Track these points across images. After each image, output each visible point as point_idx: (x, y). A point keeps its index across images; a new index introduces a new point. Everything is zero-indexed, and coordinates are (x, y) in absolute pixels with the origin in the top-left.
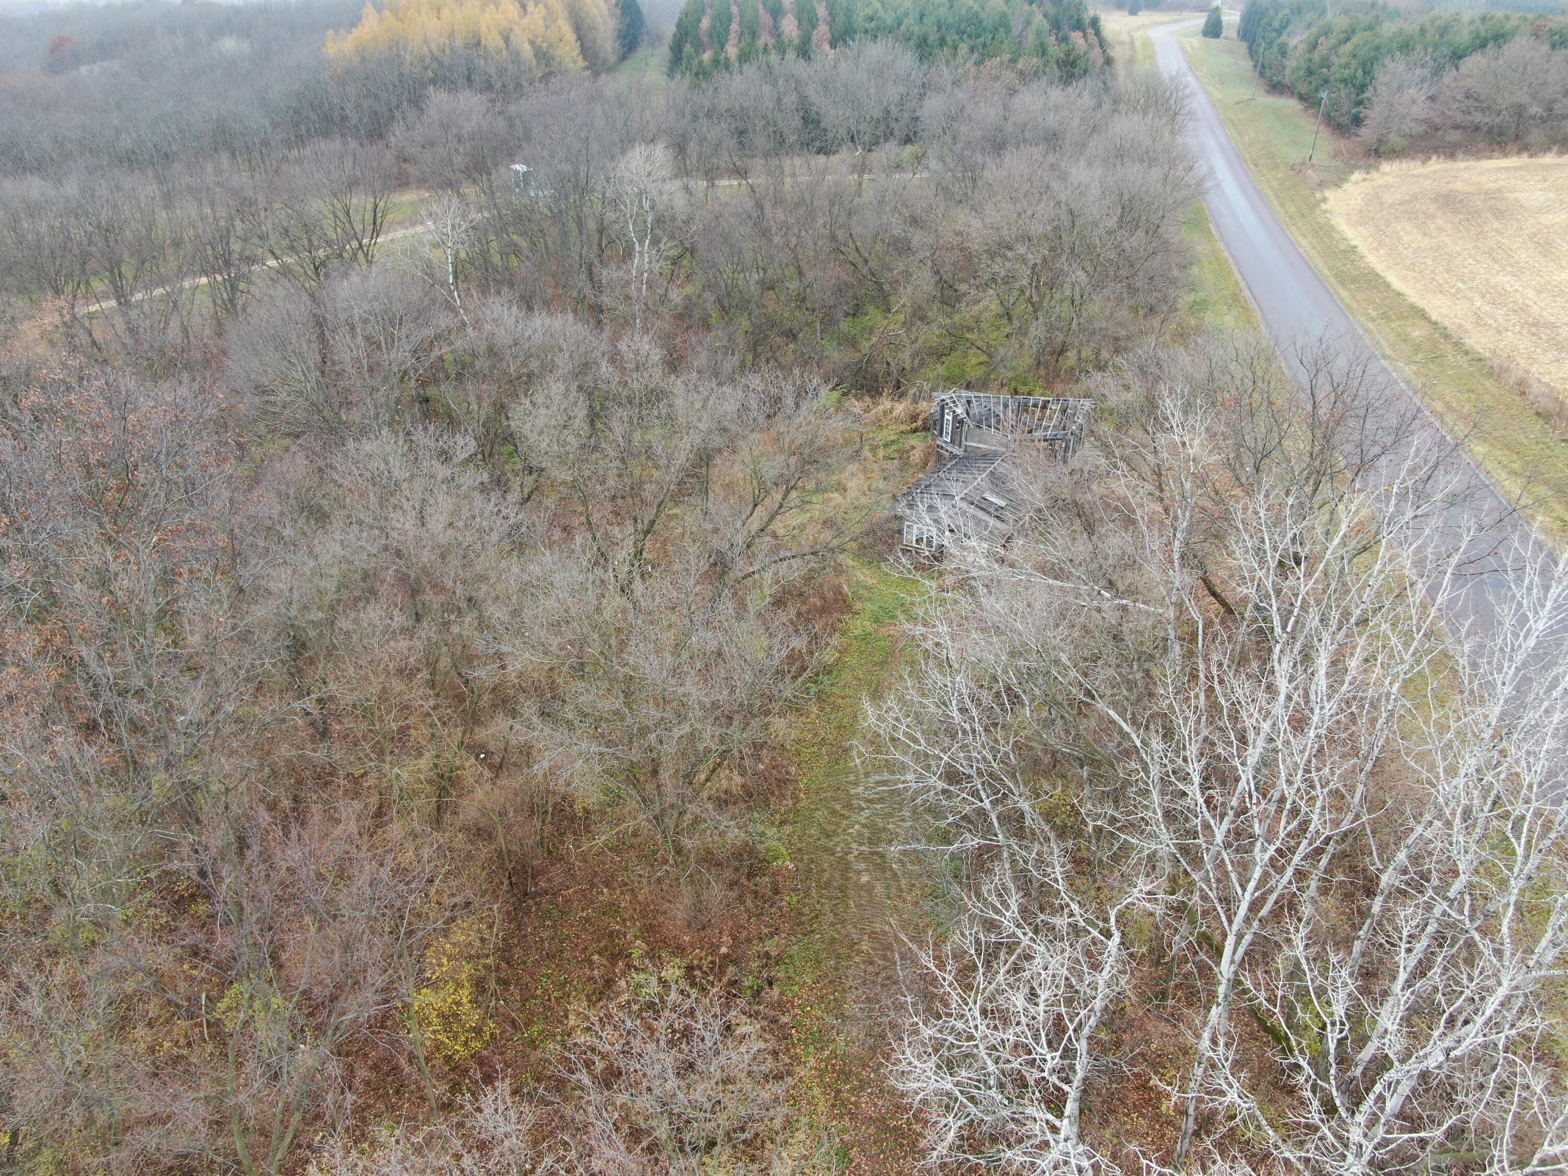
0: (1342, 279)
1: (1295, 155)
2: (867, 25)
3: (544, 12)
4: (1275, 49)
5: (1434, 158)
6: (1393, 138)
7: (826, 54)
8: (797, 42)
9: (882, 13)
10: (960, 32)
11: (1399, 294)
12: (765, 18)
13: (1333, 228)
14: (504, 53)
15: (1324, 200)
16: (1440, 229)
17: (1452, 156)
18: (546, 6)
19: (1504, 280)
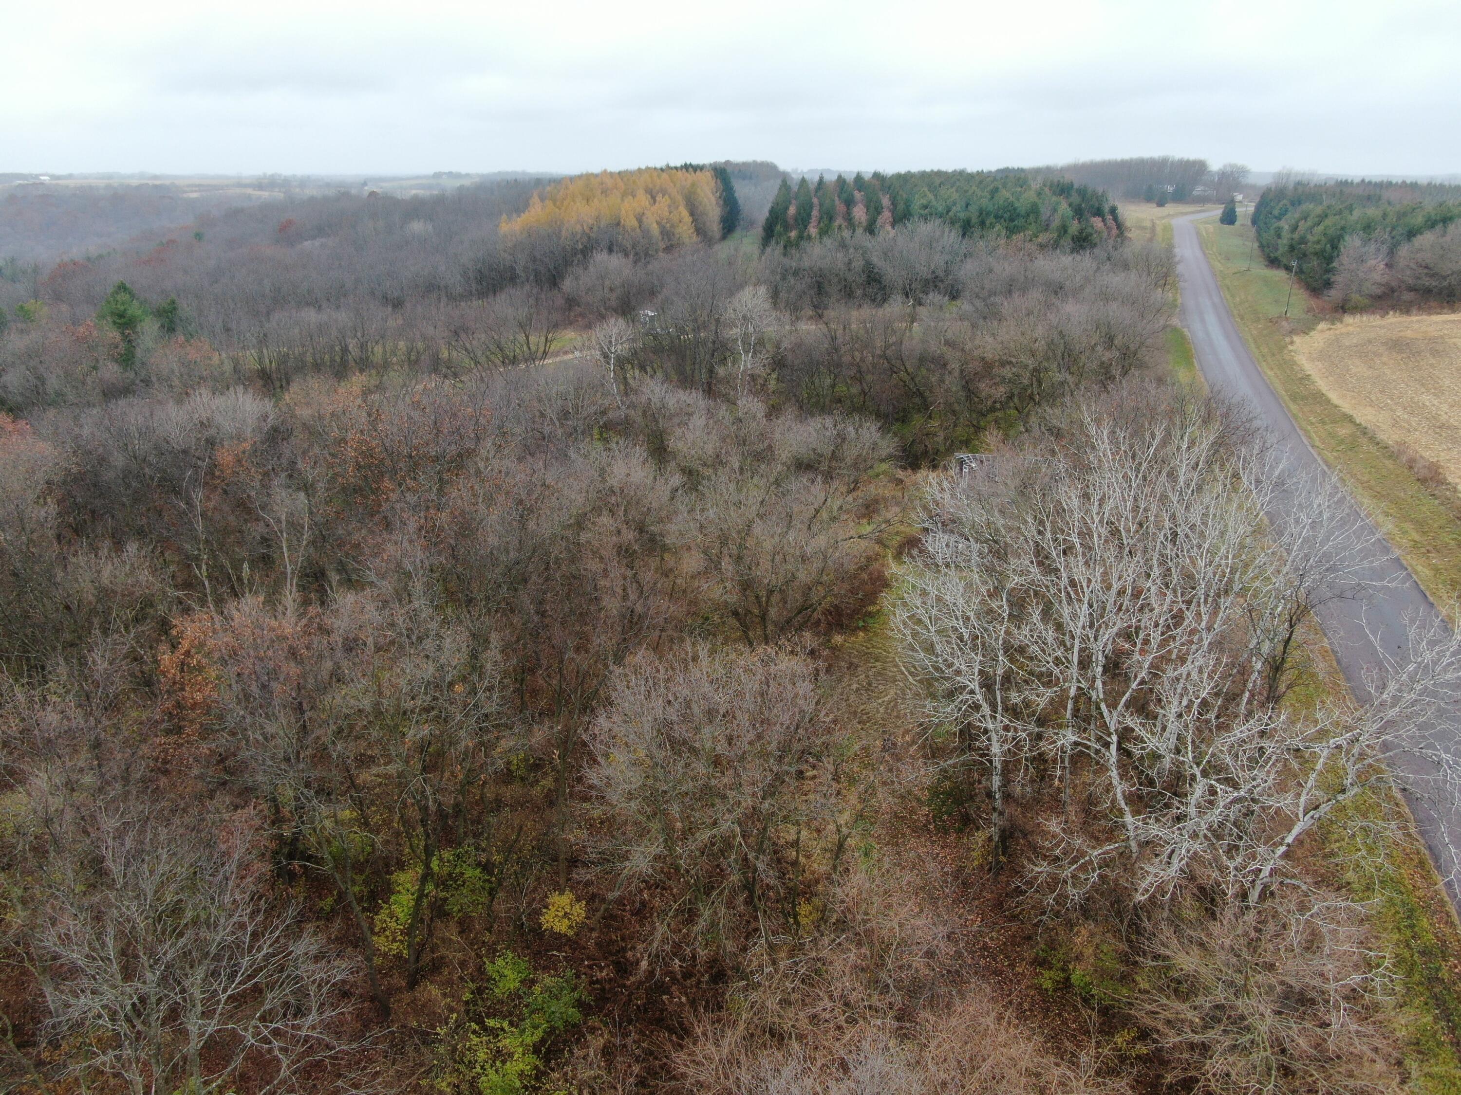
0: (1294, 398)
1: (1274, 311)
2: (922, 212)
3: (669, 201)
4: (1272, 232)
5: (1391, 313)
6: (1355, 297)
7: (887, 232)
8: (864, 224)
9: (934, 203)
10: (997, 217)
11: (1336, 406)
12: (841, 207)
13: (1295, 363)
14: (638, 230)
15: (1292, 343)
16: (1385, 364)
17: (1408, 312)
18: (670, 196)
19: (1426, 399)
